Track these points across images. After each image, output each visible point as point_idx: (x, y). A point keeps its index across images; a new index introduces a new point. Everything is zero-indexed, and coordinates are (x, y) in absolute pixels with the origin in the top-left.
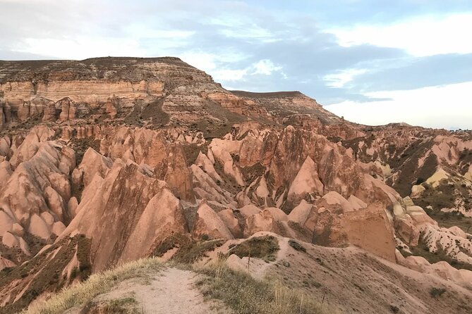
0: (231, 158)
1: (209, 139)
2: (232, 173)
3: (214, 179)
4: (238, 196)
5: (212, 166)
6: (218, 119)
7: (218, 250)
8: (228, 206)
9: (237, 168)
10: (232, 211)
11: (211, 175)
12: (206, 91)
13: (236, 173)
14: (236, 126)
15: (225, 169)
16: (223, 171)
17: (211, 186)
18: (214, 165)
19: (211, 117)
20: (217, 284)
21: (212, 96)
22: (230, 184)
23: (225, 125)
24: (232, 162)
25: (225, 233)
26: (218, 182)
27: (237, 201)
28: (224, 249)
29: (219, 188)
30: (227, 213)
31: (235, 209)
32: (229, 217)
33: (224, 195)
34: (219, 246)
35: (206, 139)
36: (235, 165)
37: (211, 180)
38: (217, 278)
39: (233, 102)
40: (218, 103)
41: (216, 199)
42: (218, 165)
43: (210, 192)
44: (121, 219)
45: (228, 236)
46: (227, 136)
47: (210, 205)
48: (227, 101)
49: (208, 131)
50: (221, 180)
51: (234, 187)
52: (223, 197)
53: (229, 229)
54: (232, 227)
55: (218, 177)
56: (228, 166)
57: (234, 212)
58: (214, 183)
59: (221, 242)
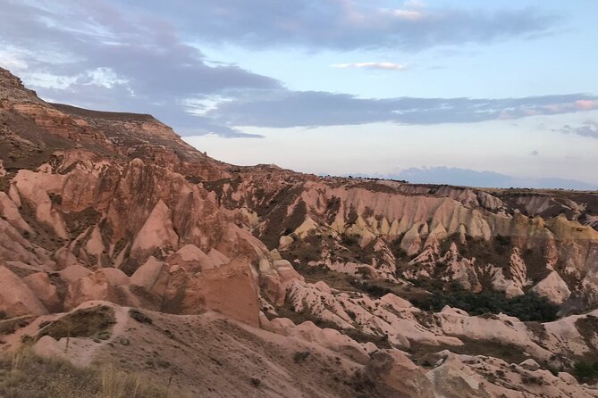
0: (48, 200)
1: (12, 170)
2: (50, 220)
3: (19, 229)
4: (57, 253)
5: (16, 210)
6: (28, 142)
7: (21, 332)
8: (40, 268)
9: (57, 215)
10: (46, 275)
11: (14, 224)
12: (11, 99)
13: (55, 222)
14: (58, 154)
15: (38, 215)
16: (35, 218)
17: (14, 239)
18: (20, 208)
19: (18, 138)
20: (13, 379)
21: (20, 108)
22: (46, 236)
23: (40, 152)
24: (49, 205)
25: (33, 306)
26: (26, 235)
27: (56, 261)
28: (32, 330)
29: (27, 243)
30: (38, 279)
31: (52, 272)
32: (41, 283)
33: (34, 253)
34: (23, 326)
35: (8, 170)
36: (54, 210)
37: (13, 230)
38: (14, 371)
39: (54, 119)
40: (31, 119)
41: (21, 259)
42: (27, 208)
43: (10, 249)
45: (38, 311)
46: (43, 167)
47: (11, 268)
48: (46, 117)
49: (11, 157)
50: (31, 231)
51: (53, 240)
52: (33, 256)
53: (41, 300)
54: (46, 298)
55: (26, 226)
56: (44, 211)
57: (50, 276)
58: (18, 235)
59: (27, 321)
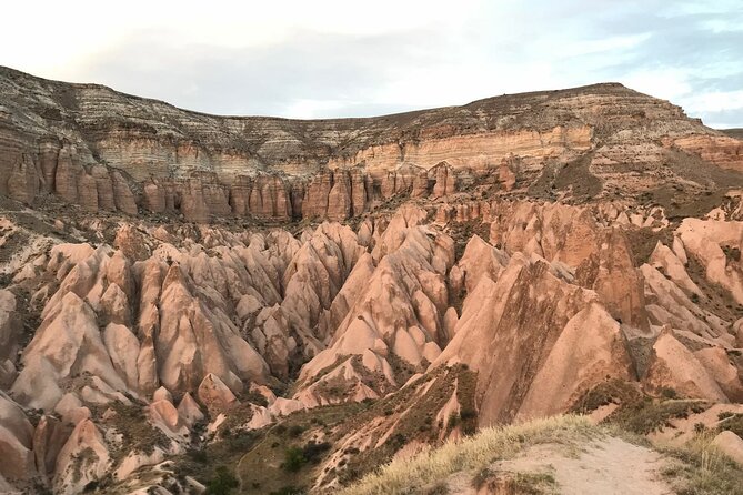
0: (722, 254)
1: (676, 219)
2: (725, 281)
3: (686, 291)
4: (736, 325)
5: (682, 268)
6: (693, 183)
7: (694, 419)
8: (714, 342)
9: (735, 274)
10: (724, 352)
11: (680, 285)
12: (672, 134)
13: (732, 283)
14: (732, 194)
15: (709, 274)
16: (705, 277)
17: (680, 303)
18: (687, 266)
19: (681, 180)
20: (704, 480)
21: (683, 143)
22: (720, 301)
23: (709, 194)
24: (723, 262)
25: (708, 391)
26: (695, 298)
27: (735, 335)
28: (710, 419)
29: (696, 308)
30: (714, 355)
31: (730, 348)
32: (718, 362)
33: (706, 321)
34: (696, 412)
35: (670, 219)
36: (730, 268)
37: (679, 293)
38: (703, 470)
39: (727, 151)
40: (696, 154)
41: (690, 327)
42: (695, 266)
43: (677, 315)
44: (522, 348)
45: (715, 396)
46: (713, 213)
47: (679, 338)
48: (714, 149)
49: (674, 204)
50: (700, 293)
51: (730, 307)
52: (703, 324)
53: (719, 384)
54: (725, 381)
55: (694, 288)
56: (716, 269)
57: (729, 353)
58: (685, 298)
59: (702, 406)
